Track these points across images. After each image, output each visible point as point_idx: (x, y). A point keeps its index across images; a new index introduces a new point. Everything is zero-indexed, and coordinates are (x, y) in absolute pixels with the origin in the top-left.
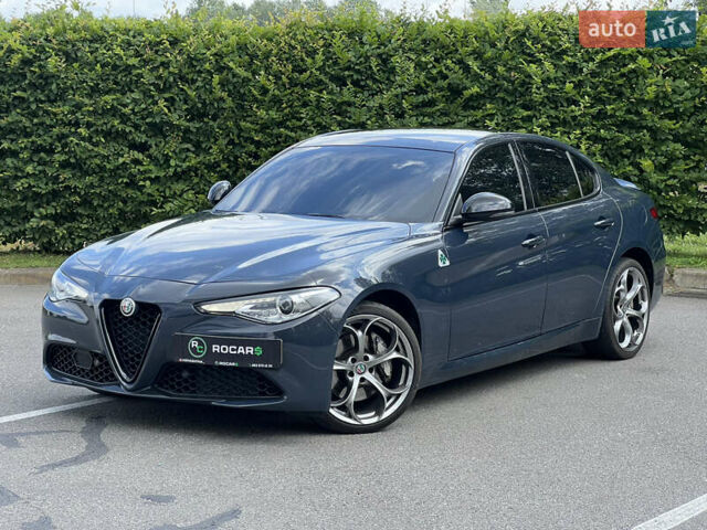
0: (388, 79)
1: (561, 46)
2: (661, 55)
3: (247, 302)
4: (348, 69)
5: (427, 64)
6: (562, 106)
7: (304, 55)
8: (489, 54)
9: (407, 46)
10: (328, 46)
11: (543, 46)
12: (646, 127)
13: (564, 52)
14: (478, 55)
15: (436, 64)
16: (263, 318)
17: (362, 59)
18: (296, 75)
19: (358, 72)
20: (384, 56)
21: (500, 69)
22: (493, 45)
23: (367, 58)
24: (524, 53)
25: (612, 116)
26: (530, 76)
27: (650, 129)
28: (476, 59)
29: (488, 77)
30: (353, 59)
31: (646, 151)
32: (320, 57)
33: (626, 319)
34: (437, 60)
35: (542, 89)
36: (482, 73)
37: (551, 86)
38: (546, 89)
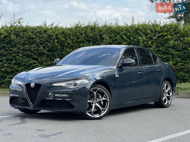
0: (102, 41)
1: (147, 32)
2: (174, 35)
3: (65, 83)
4: (91, 38)
5: (112, 37)
6: (148, 48)
7: (79, 34)
8: (129, 34)
9: (107, 32)
10: (86, 32)
11: (143, 32)
12: (170, 54)
13: (148, 34)
14: (126, 35)
15: (114, 37)
16: (69, 87)
17: (95, 36)
18: (77, 40)
19: (94, 39)
20: (101, 35)
21: (131, 38)
22: (130, 32)
23: (96, 35)
24: (138, 34)
25: (161, 51)
26: (139, 40)
27: (171, 54)
28: (125, 36)
29: (128, 40)
30: (92, 36)
31: (170, 60)
32: (83, 35)
33: (166, 97)
34: (114, 36)
35: (143, 43)
36: (127, 39)
37: (145, 43)
38: (144, 43)
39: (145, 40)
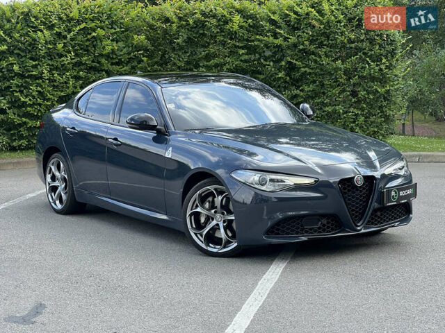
1: (51, 22)
6: (55, 58)
8: (7, 26)
11: (41, 21)
12: (104, 70)
13: (54, 25)
21: (17, 35)
22: (9, 21)
24: (30, 26)
25: (84, 64)
26: (35, 40)
29: (9, 40)
35: (44, 48)
36: (6, 37)
37: (49, 46)
39: (48, 40)
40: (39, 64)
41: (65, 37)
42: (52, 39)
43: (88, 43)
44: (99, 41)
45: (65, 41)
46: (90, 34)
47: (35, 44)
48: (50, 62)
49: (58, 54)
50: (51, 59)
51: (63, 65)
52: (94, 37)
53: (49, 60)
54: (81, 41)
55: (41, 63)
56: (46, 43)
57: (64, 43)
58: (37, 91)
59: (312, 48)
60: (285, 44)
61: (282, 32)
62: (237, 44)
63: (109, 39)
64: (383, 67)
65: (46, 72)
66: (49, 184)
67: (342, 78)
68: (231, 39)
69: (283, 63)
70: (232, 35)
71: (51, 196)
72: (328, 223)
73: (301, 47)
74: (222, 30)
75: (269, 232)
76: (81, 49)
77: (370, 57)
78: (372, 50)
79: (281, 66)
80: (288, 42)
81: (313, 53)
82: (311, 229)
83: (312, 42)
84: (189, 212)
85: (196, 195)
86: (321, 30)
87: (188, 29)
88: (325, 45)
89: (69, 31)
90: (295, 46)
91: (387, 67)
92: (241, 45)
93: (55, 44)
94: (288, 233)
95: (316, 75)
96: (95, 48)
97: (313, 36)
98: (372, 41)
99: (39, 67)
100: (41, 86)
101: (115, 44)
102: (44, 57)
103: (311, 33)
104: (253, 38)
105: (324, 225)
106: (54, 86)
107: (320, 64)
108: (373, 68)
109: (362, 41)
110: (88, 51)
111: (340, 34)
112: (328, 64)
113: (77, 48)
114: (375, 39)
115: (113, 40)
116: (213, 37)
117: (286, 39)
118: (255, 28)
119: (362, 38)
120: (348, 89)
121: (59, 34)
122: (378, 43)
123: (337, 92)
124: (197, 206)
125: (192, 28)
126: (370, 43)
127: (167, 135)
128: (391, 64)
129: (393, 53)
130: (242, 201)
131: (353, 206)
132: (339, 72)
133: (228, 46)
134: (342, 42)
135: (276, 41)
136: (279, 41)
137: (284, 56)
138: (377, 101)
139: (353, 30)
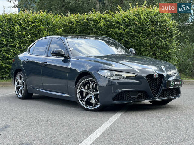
1: (20, 22)
8: (1, 24)
13: (22, 24)
29: (2, 30)
35: (17, 33)
39: (19, 30)
40: (15, 41)
41: (26, 29)
42: (21, 30)
43: (36, 32)
44: (41, 31)
45: (26, 31)
46: (37, 28)
47: (13, 32)
48: (19, 40)
49: (23, 37)
50: (20, 39)
51: (25, 41)
52: (39, 30)
53: (19, 39)
54: (34, 31)
55: (15, 40)
56: (18, 31)
57: (26, 32)
58: (13, 52)
59: (136, 34)
60: (123, 32)
61: (122, 27)
62: (102, 32)
63: (46, 30)
64: (167, 42)
65: (18, 44)
66: (16, 86)
67: (149, 47)
68: (100, 30)
69: (123, 41)
70: (100, 28)
71: (17, 91)
72: (142, 95)
73: (131, 33)
74: (96, 27)
75: (114, 98)
76: (34, 34)
77: (161, 38)
78: (162, 35)
79: (122, 42)
80: (125, 31)
81: (136, 36)
82: (134, 97)
83: (135, 31)
84: (78, 91)
85: (81, 83)
86: (139, 26)
87: (81, 26)
88: (142, 33)
89: (28, 27)
90: (128, 33)
91: (169, 42)
92: (104, 33)
93: (22, 32)
94: (123, 99)
95: (137, 46)
96: (40, 35)
97: (136, 28)
98: (162, 31)
99: (15, 42)
100: (15, 50)
101: (48, 32)
102: (17, 38)
103: (135, 27)
104: (109, 30)
105: (140, 96)
106: (21, 50)
107: (139, 41)
108: (162, 43)
109: (158, 31)
110: (36, 35)
111: (148, 28)
112: (143, 41)
113: (32, 34)
114: (163, 30)
115: (47, 31)
116: (92, 29)
117: (124, 30)
118: (111, 26)
119: (158, 29)
120: (152, 52)
121: (24, 28)
122: (165, 32)
123: (147, 53)
124: (82, 88)
125: (82, 26)
126: (162, 32)
127: (69, 58)
128: (171, 41)
129: (171, 36)
130: (102, 86)
131: (153, 87)
132: (148, 44)
133: (98, 33)
134: (149, 31)
135: (120, 31)
136: (121, 31)
137: (123, 38)
138: (164, 58)
139: (154, 26)
